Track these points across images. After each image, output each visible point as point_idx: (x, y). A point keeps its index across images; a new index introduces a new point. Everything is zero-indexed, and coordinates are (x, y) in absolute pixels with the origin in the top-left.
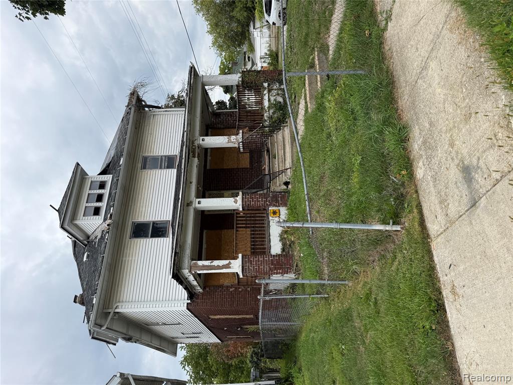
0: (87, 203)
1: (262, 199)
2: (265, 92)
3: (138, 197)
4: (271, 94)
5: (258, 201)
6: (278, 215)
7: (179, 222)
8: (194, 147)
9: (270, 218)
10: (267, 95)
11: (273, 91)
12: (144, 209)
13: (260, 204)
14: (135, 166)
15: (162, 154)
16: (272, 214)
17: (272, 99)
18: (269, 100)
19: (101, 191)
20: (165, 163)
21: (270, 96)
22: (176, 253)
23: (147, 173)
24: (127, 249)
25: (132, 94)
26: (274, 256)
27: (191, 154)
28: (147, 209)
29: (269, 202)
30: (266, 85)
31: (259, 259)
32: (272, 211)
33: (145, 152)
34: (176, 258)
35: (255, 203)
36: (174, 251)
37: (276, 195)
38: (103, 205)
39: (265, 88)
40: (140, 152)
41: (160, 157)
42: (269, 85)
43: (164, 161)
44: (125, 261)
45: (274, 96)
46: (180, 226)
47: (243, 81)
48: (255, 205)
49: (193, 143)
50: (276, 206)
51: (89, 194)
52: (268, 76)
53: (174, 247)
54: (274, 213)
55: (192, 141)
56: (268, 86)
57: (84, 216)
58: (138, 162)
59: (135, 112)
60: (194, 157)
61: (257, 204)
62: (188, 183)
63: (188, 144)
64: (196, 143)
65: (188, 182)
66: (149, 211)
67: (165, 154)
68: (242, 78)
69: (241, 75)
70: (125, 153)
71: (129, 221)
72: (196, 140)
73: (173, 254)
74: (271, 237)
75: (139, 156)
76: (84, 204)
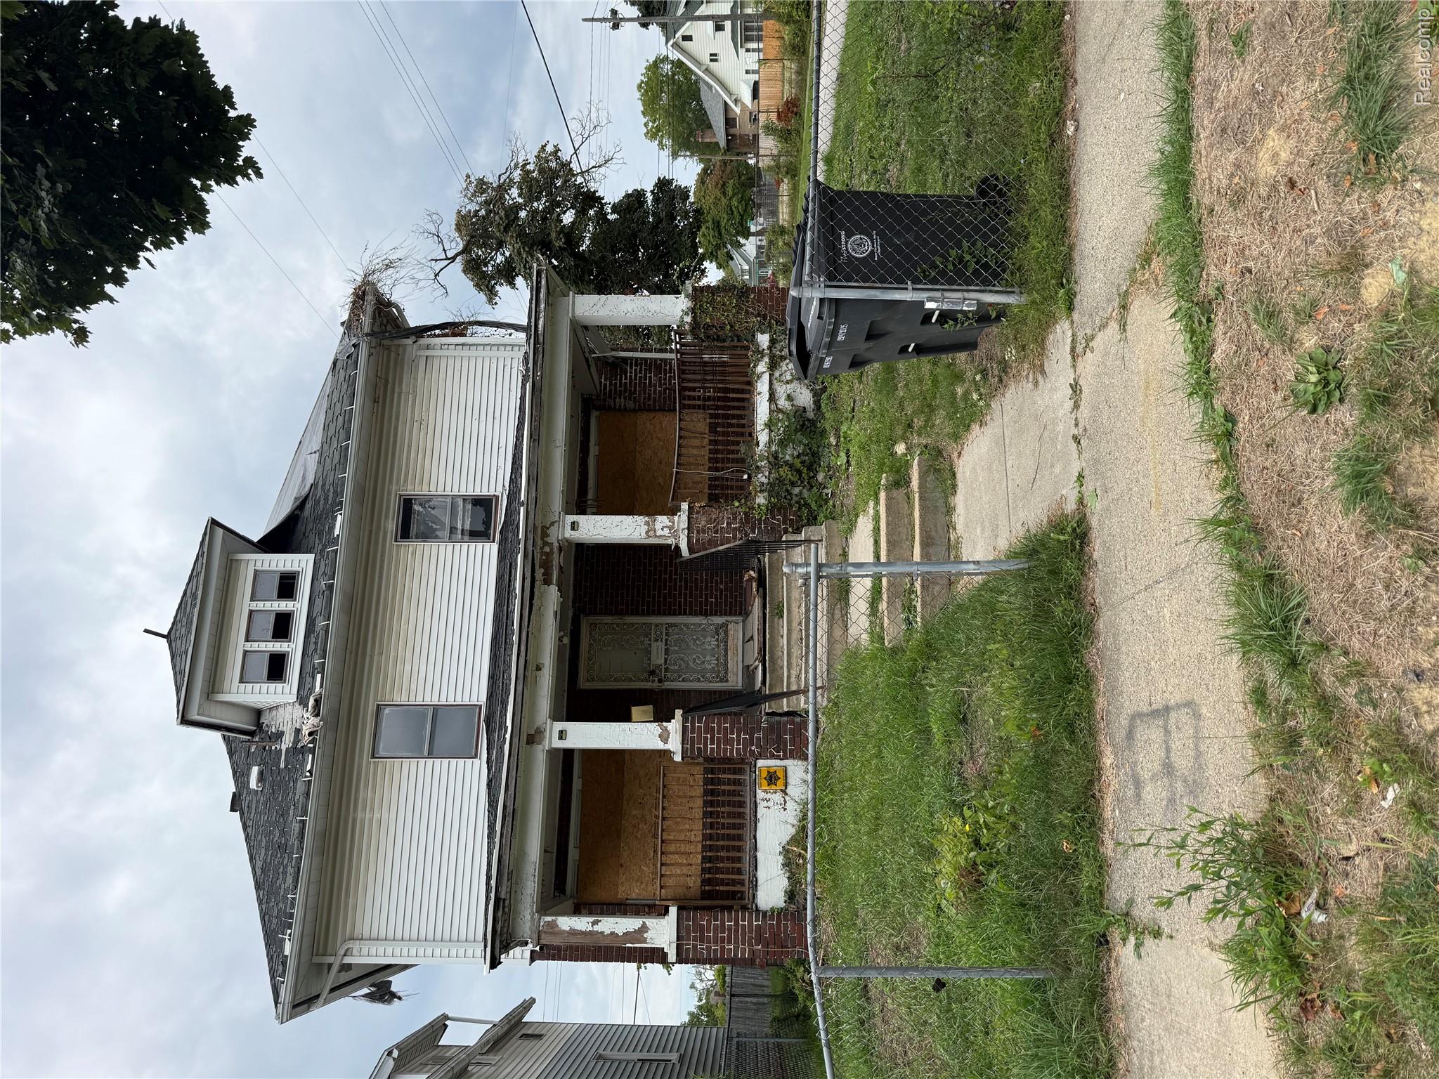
0: (247, 640)
1: (739, 736)
2: (762, 367)
3: (391, 628)
4: (777, 374)
5: (728, 742)
6: (780, 784)
7: (505, 807)
8: (547, 549)
9: (760, 794)
10: (766, 377)
11: (783, 365)
12: (408, 668)
13: (732, 751)
14: (379, 528)
15: (455, 492)
16: (765, 782)
17: (781, 390)
18: (772, 398)
19: (284, 606)
20: (465, 521)
21: (775, 382)
22: (498, 899)
23: (414, 553)
24: (366, 786)
25: (360, 296)
26: (765, 913)
27: (539, 573)
28: (415, 668)
29: (758, 746)
30: (763, 340)
31: (723, 924)
32: (765, 774)
33: (406, 481)
34: (500, 913)
35: (719, 747)
36: (493, 895)
37: (779, 723)
38: (294, 648)
39: (762, 353)
40: (391, 481)
41: (449, 500)
42: (773, 342)
43: (460, 513)
44: (363, 821)
45: (788, 382)
46: (509, 819)
47: (695, 325)
48: (719, 753)
49: (545, 534)
50: (778, 758)
51: (251, 612)
52: (772, 307)
53: (493, 883)
54: (772, 778)
55: (543, 527)
56: (770, 348)
57: (241, 681)
58: (387, 517)
59: (370, 355)
60: (547, 582)
61: (725, 750)
62: (530, 669)
63: (530, 548)
64: (554, 536)
65: (531, 667)
66: (422, 675)
67: (463, 492)
68: (694, 318)
69: (690, 304)
70: (346, 499)
71: (366, 704)
72: (552, 524)
73: (492, 902)
74: (759, 854)
75: (389, 493)
76: (238, 645)
